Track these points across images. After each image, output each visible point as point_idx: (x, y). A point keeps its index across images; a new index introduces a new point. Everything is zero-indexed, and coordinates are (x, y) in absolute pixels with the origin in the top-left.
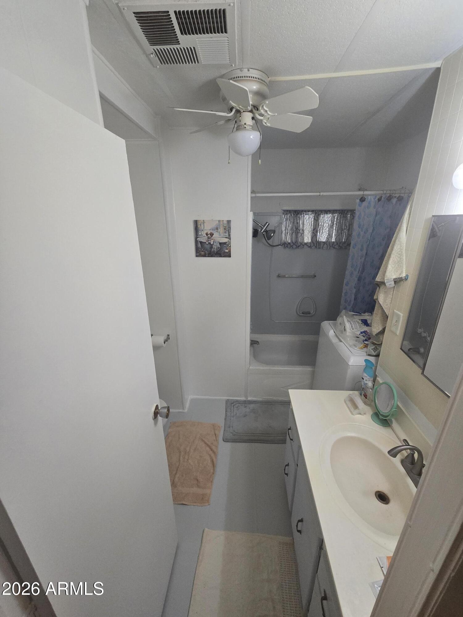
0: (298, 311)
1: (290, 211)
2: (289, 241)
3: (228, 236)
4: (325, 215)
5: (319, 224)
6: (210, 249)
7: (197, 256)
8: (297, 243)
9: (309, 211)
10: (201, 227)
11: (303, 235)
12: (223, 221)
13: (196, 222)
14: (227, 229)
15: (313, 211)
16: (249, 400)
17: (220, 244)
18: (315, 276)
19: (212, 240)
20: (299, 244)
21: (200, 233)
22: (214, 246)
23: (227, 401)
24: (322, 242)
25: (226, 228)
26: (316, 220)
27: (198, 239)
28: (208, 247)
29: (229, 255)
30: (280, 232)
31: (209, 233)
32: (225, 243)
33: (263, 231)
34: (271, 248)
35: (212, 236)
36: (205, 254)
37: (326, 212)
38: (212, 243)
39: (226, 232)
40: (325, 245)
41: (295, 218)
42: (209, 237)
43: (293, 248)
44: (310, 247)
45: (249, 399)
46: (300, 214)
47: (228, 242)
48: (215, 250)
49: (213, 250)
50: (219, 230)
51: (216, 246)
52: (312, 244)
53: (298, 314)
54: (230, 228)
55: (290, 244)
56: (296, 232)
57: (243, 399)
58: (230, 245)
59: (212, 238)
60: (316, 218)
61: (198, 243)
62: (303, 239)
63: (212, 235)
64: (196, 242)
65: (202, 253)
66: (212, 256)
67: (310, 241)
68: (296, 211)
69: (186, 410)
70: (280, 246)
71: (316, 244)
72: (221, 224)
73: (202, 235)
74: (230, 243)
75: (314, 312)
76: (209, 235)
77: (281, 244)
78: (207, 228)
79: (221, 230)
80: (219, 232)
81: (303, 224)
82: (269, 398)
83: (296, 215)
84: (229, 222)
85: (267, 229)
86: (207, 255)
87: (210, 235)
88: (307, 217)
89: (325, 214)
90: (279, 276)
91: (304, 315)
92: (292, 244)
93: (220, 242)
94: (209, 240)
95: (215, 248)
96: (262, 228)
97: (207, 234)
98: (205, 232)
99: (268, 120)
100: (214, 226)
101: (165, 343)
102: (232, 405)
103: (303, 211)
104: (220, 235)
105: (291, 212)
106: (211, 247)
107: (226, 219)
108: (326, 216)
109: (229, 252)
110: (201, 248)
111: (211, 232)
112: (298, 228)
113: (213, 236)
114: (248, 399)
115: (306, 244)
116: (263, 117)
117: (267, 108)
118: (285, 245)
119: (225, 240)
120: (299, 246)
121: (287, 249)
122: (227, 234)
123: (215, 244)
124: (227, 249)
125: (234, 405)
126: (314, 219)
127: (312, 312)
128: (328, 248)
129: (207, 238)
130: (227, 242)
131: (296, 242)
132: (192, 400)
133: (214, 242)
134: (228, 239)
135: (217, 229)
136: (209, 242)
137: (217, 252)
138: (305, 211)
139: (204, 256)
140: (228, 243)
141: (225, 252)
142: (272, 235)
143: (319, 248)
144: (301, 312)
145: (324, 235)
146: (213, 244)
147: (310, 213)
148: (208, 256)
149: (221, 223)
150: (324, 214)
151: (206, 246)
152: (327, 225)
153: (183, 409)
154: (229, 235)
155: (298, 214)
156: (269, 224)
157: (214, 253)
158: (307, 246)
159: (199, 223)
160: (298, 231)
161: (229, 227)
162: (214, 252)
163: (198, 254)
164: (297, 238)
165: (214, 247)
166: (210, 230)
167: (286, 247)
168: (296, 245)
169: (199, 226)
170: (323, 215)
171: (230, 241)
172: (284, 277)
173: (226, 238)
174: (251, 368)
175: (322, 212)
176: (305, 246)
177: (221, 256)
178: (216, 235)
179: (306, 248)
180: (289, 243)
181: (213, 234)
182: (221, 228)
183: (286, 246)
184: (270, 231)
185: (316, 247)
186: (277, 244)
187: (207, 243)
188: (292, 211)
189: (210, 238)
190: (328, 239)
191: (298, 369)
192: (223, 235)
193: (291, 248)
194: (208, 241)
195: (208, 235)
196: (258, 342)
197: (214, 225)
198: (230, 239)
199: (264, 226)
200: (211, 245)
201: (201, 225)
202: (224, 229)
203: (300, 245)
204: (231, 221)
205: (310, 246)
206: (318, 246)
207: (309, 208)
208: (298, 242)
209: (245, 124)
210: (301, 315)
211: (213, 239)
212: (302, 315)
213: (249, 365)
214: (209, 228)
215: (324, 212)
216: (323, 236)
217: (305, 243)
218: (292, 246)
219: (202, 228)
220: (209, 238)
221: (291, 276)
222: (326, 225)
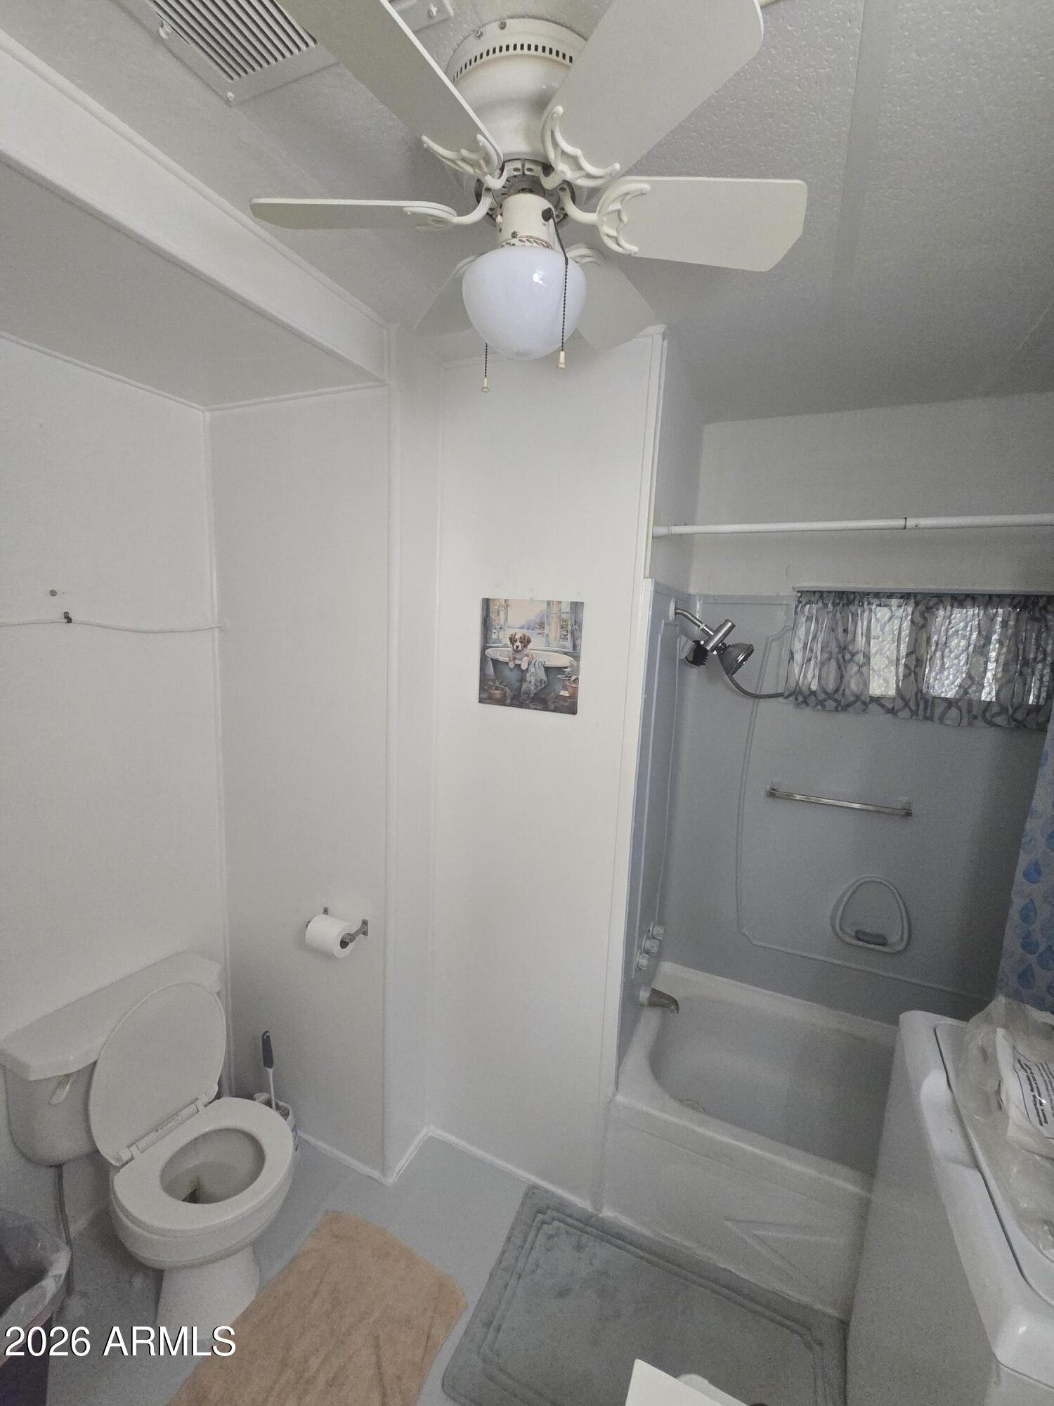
0: (838, 920)
1: (821, 595)
2: (814, 687)
3: (570, 650)
4: (956, 610)
5: (929, 639)
6: (517, 684)
7: (481, 701)
8: (843, 695)
9: (891, 595)
10: (498, 619)
11: (864, 670)
12: (560, 602)
13: (487, 603)
14: (570, 627)
15: (905, 596)
16: (603, 1218)
17: (547, 669)
18: (909, 814)
19: (526, 658)
20: (853, 699)
21: (494, 636)
22: (528, 675)
23: (532, 1190)
24: (944, 698)
25: (567, 625)
26: (921, 626)
27: (488, 652)
28: (512, 676)
29: (572, 710)
30: (785, 655)
31: (517, 637)
32: (560, 670)
33: (711, 645)
34: (752, 701)
35: (525, 646)
36: (504, 696)
37: (960, 600)
38: (524, 667)
39: (565, 638)
40: (954, 712)
41: (838, 616)
42: (517, 647)
43: (824, 707)
44: (892, 711)
45: (607, 1213)
46: (857, 602)
47: (572, 666)
48: (533, 688)
49: (525, 686)
50: (546, 631)
51: (535, 676)
52: (900, 703)
53: (836, 933)
54: (578, 624)
55: (815, 696)
56: (838, 661)
57: (582, 1203)
58: (573, 678)
59: (526, 651)
60: (918, 619)
61: (488, 664)
62: (866, 685)
63: (526, 641)
64: (484, 659)
65: (496, 692)
66: (521, 705)
67: (892, 692)
68: (843, 593)
69: (391, 1180)
70: (781, 699)
71: (918, 705)
72: (555, 612)
73: (498, 640)
74: (576, 670)
75: (902, 939)
76: (518, 643)
77: (786, 695)
78: (512, 623)
79: (553, 630)
80: (548, 635)
81: (868, 637)
82: (678, 1239)
83: (843, 606)
84: (577, 607)
85: (728, 641)
86: (508, 701)
87: (521, 642)
88: (882, 613)
89: (952, 606)
90: (772, 794)
91: (861, 943)
92: (822, 696)
93: (548, 664)
94: (518, 656)
95: (533, 681)
96: (710, 638)
97: (513, 640)
98: (510, 632)
99: (622, 225)
100: (533, 618)
101: (344, 944)
102: (540, 1217)
103: (868, 594)
104: (548, 644)
105: (825, 595)
106: (522, 680)
107: (567, 597)
108: (958, 614)
109: (570, 697)
110: (494, 678)
111: (524, 636)
112: (850, 648)
113: (530, 646)
114: (600, 1211)
115: (877, 700)
116: (596, 214)
117: (574, 144)
118: (800, 697)
119: (563, 661)
120: (848, 705)
121: (807, 712)
122: (569, 644)
123: (532, 670)
124: (565, 688)
125: (543, 1222)
126: (912, 621)
127: (898, 937)
128: (965, 721)
129: (510, 649)
130: (566, 668)
131: (837, 691)
132: (431, 1142)
133: (529, 665)
134: (572, 659)
135: (542, 626)
136: (518, 662)
137: (535, 694)
138: (877, 595)
139: (501, 702)
140: (568, 670)
141: (559, 697)
142: (741, 658)
143: (926, 718)
144: (851, 930)
145: (951, 677)
146: (527, 669)
147: (894, 602)
148: (511, 705)
149: (555, 610)
150: (949, 608)
151: (507, 673)
152: (963, 643)
153: (383, 1172)
154: (575, 647)
155: (850, 603)
156: (733, 626)
157: (528, 697)
158: (882, 706)
159: (493, 608)
160: (848, 657)
161: (575, 622)
162: (527, 693)
163: (485, 695)
164: (842, 677)
165: (528, 679)
166: (521, 628)
167: (802, 702)
168: (836, 701)
169: (493, 616)
170: (945, 609)
171: (575, 663)
172: (789, 797)
173: (566, 653)
174: (620, 1098)
175: (941, 601)
176: (873, 707)
177: (546, 709)
178: (536, 643)
179: (877, 716)
180: (813, 693)
181: (529, 641)
182: (553, 625)
183: (801, 699)
184: (734, 646)
185: (914, 713)
186: (773, 692)
187: (511, 665)
188: (829, 592)
189: (519, 651)
190: (966, 692)
191: (798, 1168)
192: (556, 645)
193: (819, 707)
194: (515, 659)
195: (516, 641)
196: (675, 1002)
197: (532, 615)
198: (576, 657)
199: (716, 632)
200: (523, 671)
201: (499, 615)
202: (562, 627)
203: (855, 702)
204: (582, 603)
205: (893, 708)
206: (921, 712)
207: (889, 585)
208: (847, 690)
209: (514, 235)
210: (848, 940)
211: (527, 655)
212: (855, 942)
213: (612, 1087)
214: (521, 623)
215: (948, 601)
216: (948, 678)
217: (871, 697)
218: (822, 703)
219: (502, 622)
220: (516, 651)
221: (813, 800)
222: (957, 644)
